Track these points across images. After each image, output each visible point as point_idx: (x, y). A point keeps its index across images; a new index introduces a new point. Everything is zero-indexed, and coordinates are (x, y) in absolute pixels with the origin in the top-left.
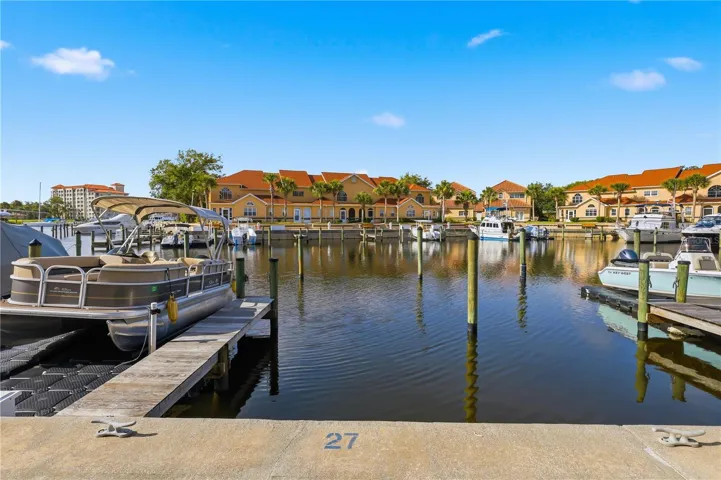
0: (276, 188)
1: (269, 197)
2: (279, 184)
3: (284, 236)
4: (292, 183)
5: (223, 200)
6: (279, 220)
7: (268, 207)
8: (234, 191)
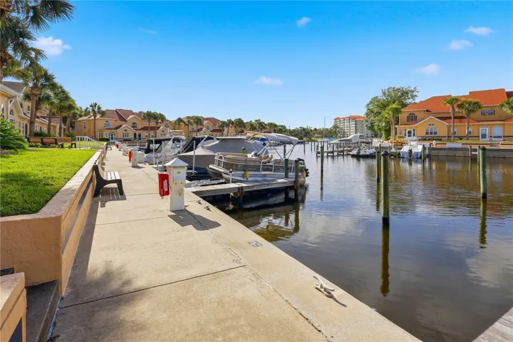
0: (457, 110)
1: (450, 118)
2: (461, 106)
3: (459, 154)
4: (475, 103)
5: (409, 123)
6: (461, 138)
7: (449, 128)
8: (419, 115)
